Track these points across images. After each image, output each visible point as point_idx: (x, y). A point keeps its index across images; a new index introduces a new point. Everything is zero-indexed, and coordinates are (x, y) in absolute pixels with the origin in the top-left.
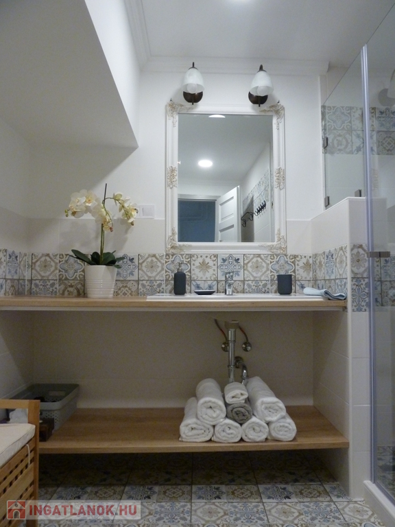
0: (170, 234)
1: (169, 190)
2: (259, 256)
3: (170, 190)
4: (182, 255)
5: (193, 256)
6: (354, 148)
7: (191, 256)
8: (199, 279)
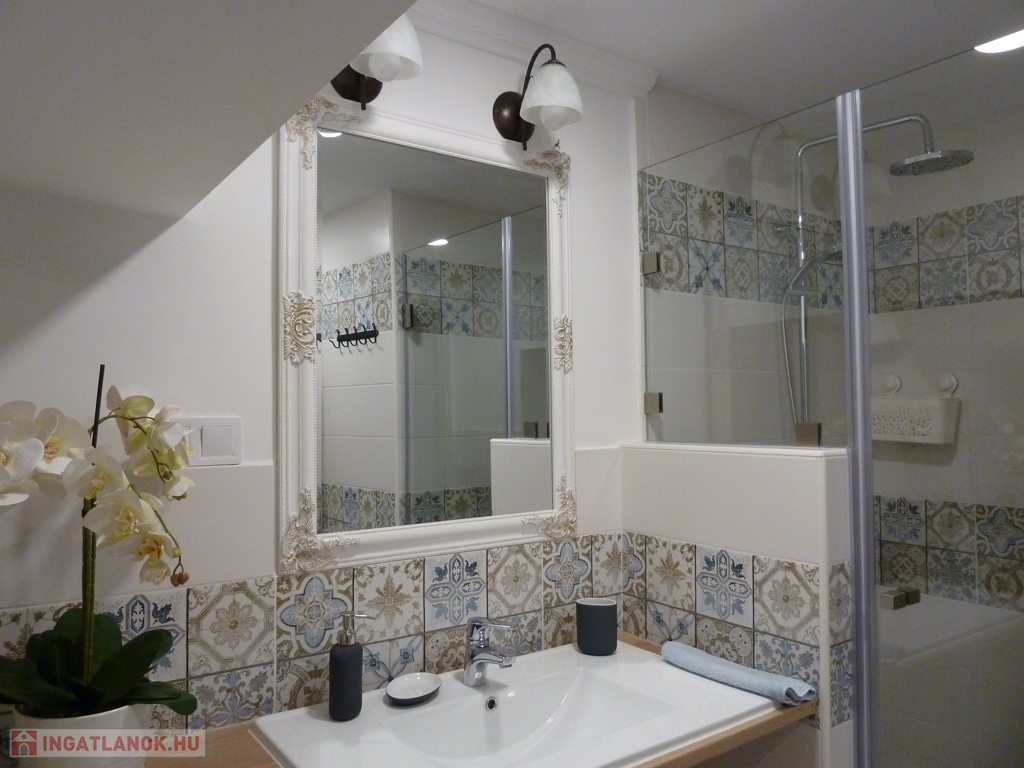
0: (294, 513)
1: (288, 371)
2: (520, 548)
3: (292, 370)
4: (328, 573)
5: (361, 572)
6: (692, 279)
7: (354, 573)
8: (376, 637)
